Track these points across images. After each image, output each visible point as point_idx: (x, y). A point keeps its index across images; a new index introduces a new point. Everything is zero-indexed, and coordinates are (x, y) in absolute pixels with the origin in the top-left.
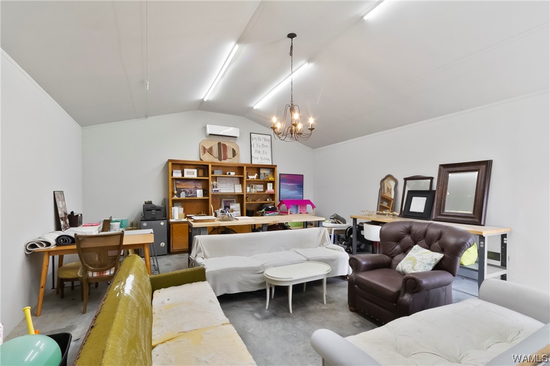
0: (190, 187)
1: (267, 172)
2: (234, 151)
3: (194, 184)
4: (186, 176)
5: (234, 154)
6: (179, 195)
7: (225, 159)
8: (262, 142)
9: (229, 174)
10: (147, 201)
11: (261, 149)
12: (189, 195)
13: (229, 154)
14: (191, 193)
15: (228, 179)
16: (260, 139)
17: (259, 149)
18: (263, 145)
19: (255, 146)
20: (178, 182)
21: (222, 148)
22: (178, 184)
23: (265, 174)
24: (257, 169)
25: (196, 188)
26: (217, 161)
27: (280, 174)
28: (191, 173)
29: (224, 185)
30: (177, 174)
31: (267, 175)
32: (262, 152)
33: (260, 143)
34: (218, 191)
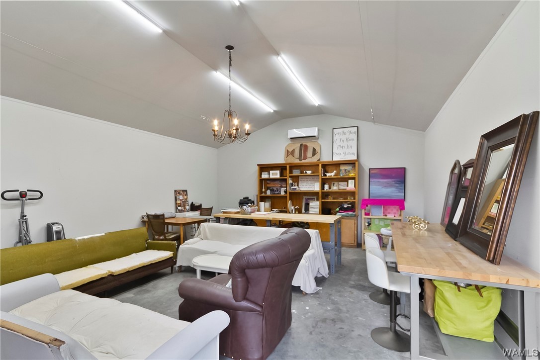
0: (277, 186)
1: (348, 168)
2: (314, 150)
3: (280, 183)
4: (272, 177)
5: (314, 153)
6: (265, 192)
7: (305, 159)
8: (348, 135)
9: (306, 172)
10: (245, 197)
11: (345, 144)
12: (276, 193)
13: (310, 153)
14: (278, 191)
15: (305, 177)
16: (344, 133)
17: (342, 144)
18: (347, 139)
19: (338, 141)
20: (268, 182)
21: (304, 148)
22: (268, 183)
23: (345, 170)
24: (337, 165)
25: (281, 187)
26: (297, 161)
27: (370, 169)
28: (275, 174)
29: (305, 184)
30: (265, 176)
31: (349, 172)
32: (346, 147)
33: (344, 137)
34: (296, 189)
